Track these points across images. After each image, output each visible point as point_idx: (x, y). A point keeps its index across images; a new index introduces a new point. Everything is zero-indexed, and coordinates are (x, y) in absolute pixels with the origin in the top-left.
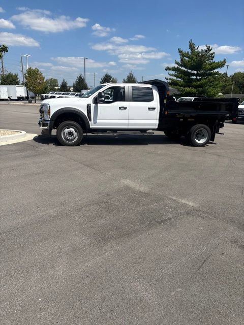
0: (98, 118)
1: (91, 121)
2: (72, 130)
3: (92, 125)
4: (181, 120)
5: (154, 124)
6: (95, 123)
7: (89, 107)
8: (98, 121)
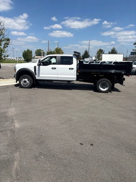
0: (40, 74)
1: (36, 75)
2: (26, 80)
3: (37, 78)
4: (95, 76)
5: (73, 78)
6: (39, 76)
7: (35, 67)
8: (40, 75)
